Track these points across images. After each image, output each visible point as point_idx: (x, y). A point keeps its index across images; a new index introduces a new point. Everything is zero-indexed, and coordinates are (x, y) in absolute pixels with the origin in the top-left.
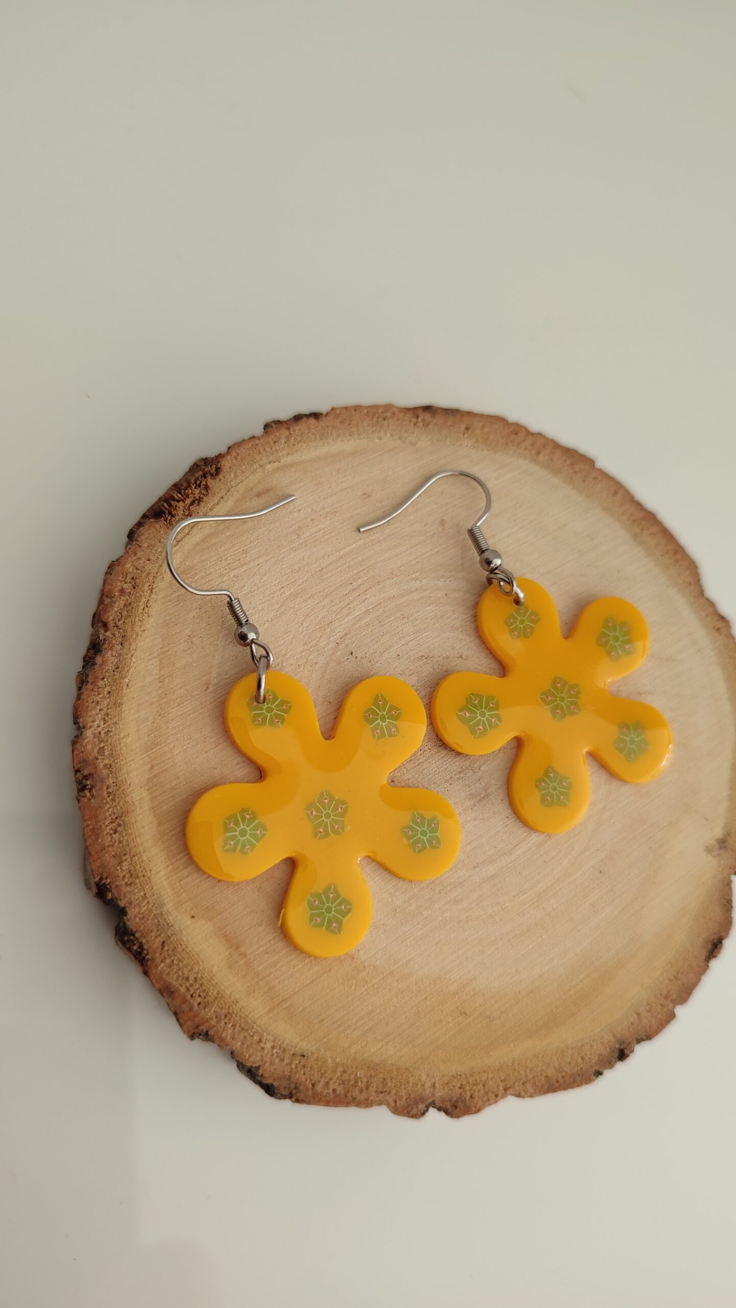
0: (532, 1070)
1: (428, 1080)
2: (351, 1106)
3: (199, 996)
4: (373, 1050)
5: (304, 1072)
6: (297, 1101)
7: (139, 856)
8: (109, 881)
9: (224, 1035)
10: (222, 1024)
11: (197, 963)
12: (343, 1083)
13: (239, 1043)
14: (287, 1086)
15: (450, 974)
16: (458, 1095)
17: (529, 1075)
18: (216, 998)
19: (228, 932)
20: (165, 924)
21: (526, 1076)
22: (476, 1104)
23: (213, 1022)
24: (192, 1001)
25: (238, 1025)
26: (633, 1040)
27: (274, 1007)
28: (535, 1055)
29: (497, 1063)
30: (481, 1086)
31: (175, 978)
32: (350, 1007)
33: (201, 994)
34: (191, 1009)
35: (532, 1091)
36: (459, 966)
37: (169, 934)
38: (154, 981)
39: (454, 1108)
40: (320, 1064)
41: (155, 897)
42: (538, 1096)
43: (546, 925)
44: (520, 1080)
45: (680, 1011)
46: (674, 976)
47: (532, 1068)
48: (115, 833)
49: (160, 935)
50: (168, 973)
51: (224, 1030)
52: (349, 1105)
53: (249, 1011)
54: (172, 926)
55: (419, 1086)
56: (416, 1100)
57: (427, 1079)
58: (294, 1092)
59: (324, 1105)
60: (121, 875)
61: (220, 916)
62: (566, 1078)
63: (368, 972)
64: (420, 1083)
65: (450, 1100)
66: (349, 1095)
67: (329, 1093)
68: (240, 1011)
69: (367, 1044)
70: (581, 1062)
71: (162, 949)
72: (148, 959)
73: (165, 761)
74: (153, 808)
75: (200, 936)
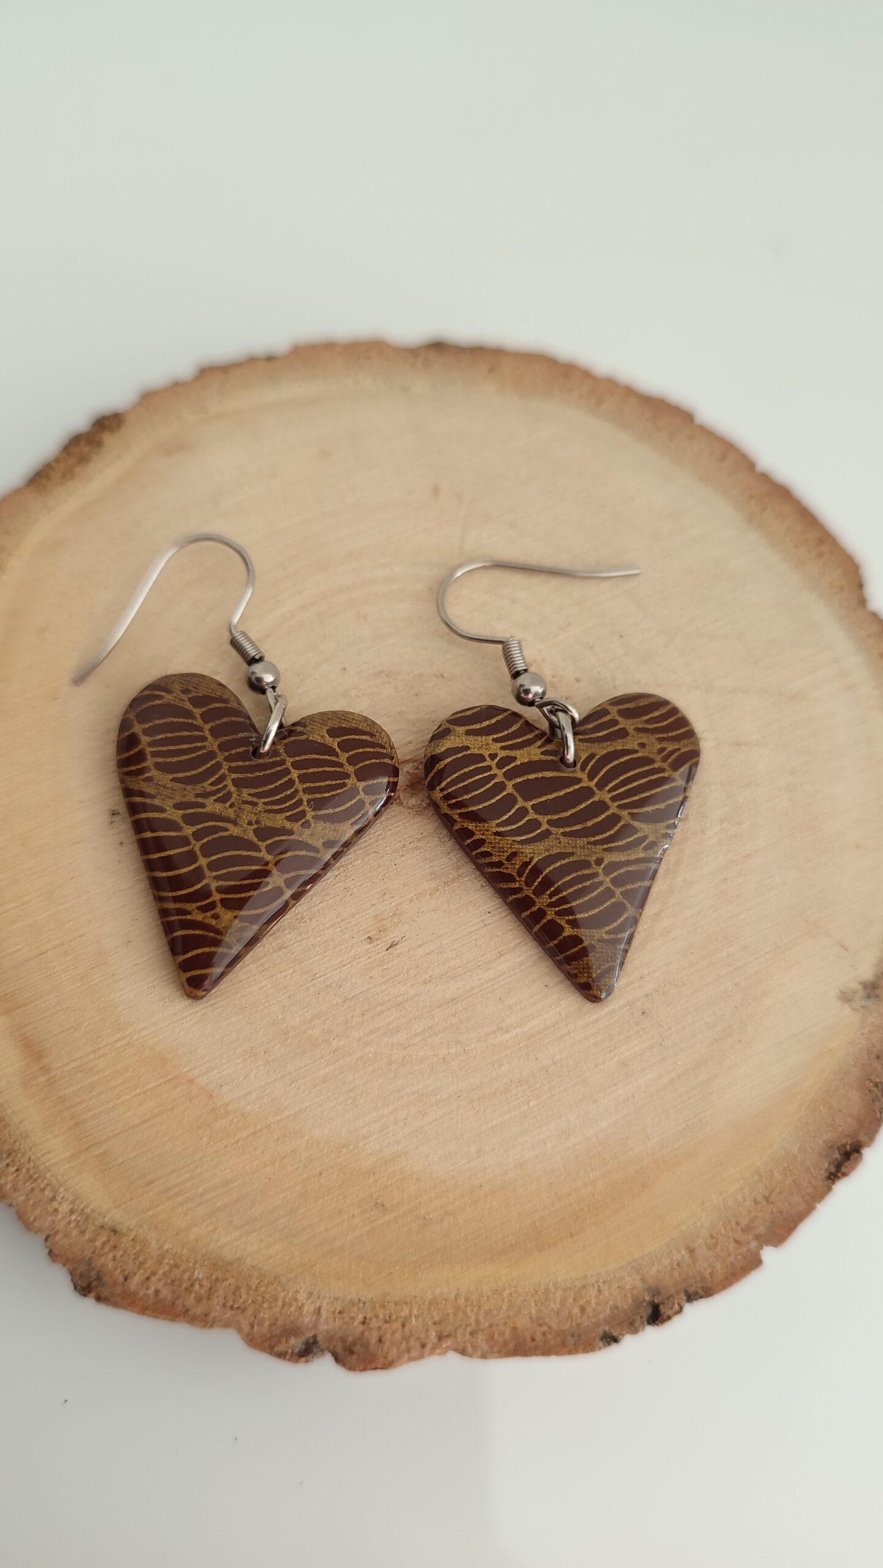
0: (488, 1313)
1: (309, 1302)
2: (180, 1321)
4: (224, 1240)
5: (115, 1256)
6: (99, 1299)
12: (173, 1281)
13: (22, 1198)
15: (365, 1142)
16: (358, 1334)
17: (483, 1321)
19: (29, 1034)
21: (478, 1322)
22: (387, 1353)
25: (24, 1170)
26: (678, 1293)
27: (80, 1151)
28: (497, 1290)
29: (429, 1293)
30: (397, 1325)
32: (196, 1169)
35: (486, 1348)
36: (382, 1130)
39: (348, 1352)
40: (138, 1248)
42: (496, 1358)
43: (538, 1086)
44: (467, 1326)
45: (768, 1254)
46: (764, 1197)
47: (491, 1311)
52: (178, 1319)
53: (43, 1152)
56: (286, 1330)
57: (307, 1299)
59: (139, 1313)
61: (21, 1010)
62: (549, 1336)
63: (232, 1120)
64: (295, 1304)
65: (343, 1340)
66: (179, 1302)
67: (149, 1296)
69: (215, 1230)
70: (579, 1314)
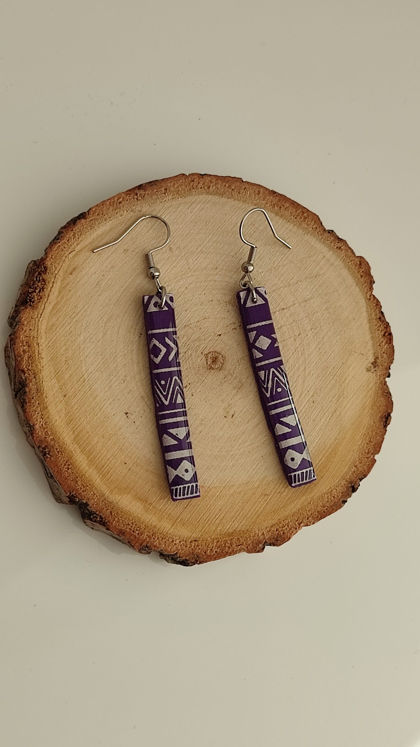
0: (309, 511)
1: (259, 532)
2: (226, 556)
3: (137, 530)
6: (200, 563)
7: (84, 476)
9: (155, 544)
10: (152, 539)
11: (130, 515)
12: (219, 547)
14: (193, 557)
16: (277, 535)
18: (145, 529)
20: (109, 503)
21: (308, 515)
22: (287, 536)
23: (148, 540)
24: (134, 534)
26: (357, 480)
28: (309, 503)
29: (291, 513)
30: (286, 527)
31: (122, 526)
34: (135, 537)
35: (313, 521)
37: (112, 507)
38: (113, 531)
39: (276, 542)
40: (205, 542)
41: (99, 492)
42: (317, 522)
44: (305, 517)
45: (377, 457)
46: (369, 441)
48: (68, 470)
49: (108, 509)
50: (119, 525)
51: (154, 542)
53: (163, 529)
54: (112, 502)
55: (256, 536)
56: (257, 544)
58: (197, 559)
59: (214, 560)
60: (79, 488)
62: (328, 509)
65: (274, 539)
66: (224, 551)
67: (214, 554)
68: (159, 530)
70: (334, 499)
71: (111, 515)
72: (107, 522)
73: (79, 426)
74: (82, 451)
75: (127, 503)
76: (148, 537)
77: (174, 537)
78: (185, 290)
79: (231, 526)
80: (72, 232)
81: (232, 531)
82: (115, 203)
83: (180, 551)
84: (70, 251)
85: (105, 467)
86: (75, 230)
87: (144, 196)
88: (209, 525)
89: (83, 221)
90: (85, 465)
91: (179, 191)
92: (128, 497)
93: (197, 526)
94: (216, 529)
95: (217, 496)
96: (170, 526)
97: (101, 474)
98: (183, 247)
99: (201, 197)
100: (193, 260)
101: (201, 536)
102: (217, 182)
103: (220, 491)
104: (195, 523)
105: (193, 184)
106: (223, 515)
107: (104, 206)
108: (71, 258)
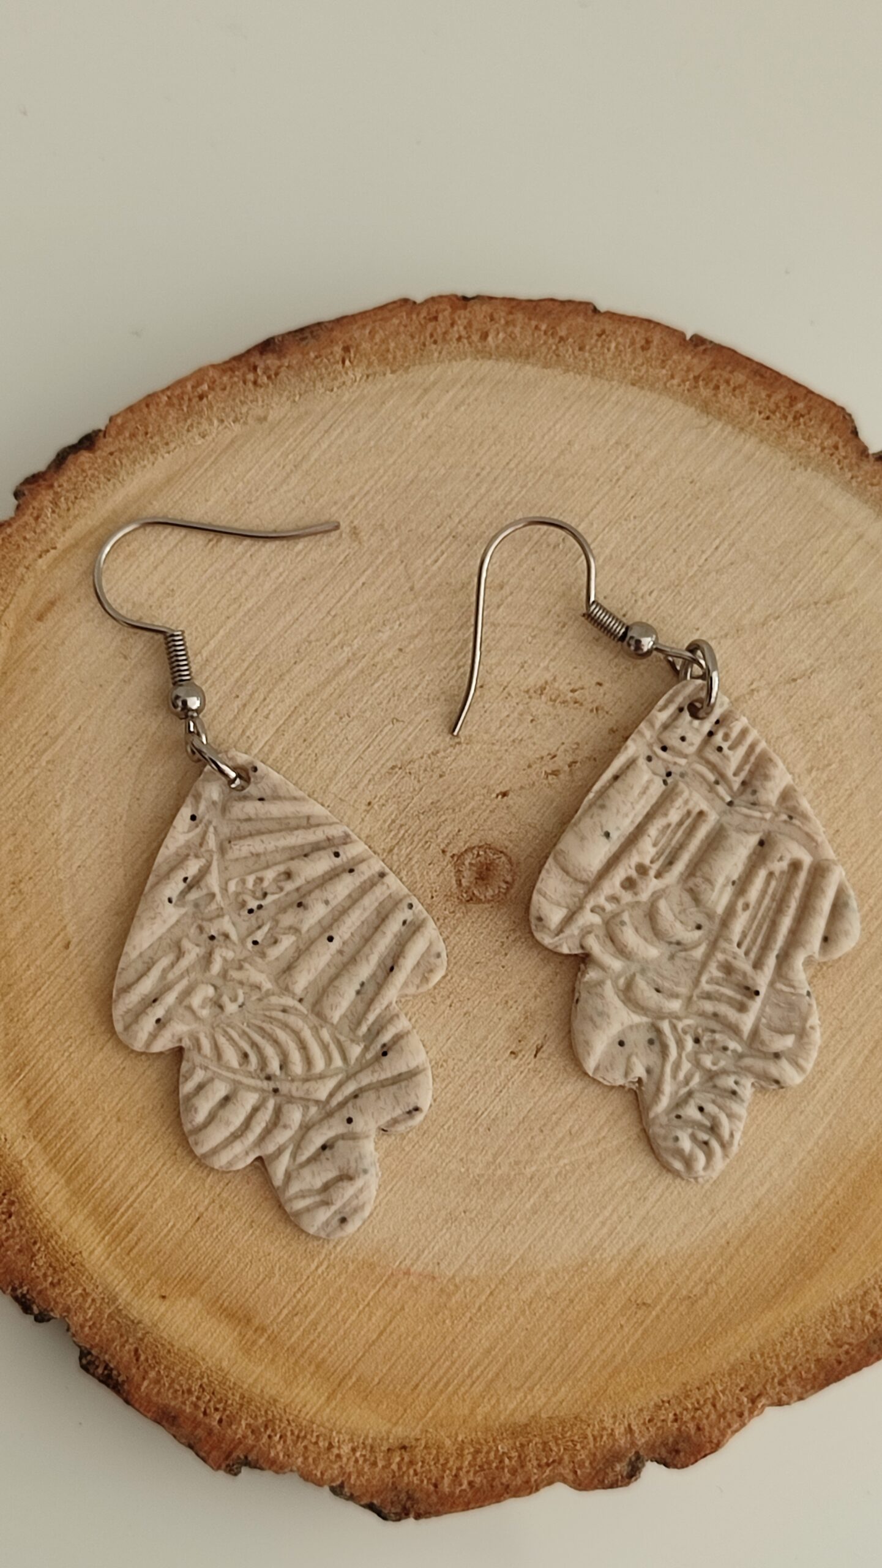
0: (787, 1357)
1: (617, 1424)
2: (505, 1499)
3: (216, 1409)
4: (511, 1406)
5: (415, 1471)
6: (419, 1516)
7: (55, 1238)
8: (25, 1288)
9: (272, 1454)
10: (265, 1439)
11: (196, 1364)
12: (481, 1468)
13: (300, 1460)
14: (395, 1499)
15: (601, 1251)
16: (675, 1433)
17: (785, 1367)
18: (242, 1405)
19: (226, 1304)
20: (129, 1323)
21: (781, 1370)
22: (710, 1437)
23: (250, 1441)
24: (207, 1421)
25: (289, 1434)
27: (334, 1391)
28: (786, 1333)
29: (725, 1365)
30: (708, 1408)
31: (170, 1396)
32: (453, 1352)
33: (218, 1406)
34: (210, 1432)
35: (799, 1390)
36: (611, 1235)
37: (140, 1335)
38: (142, 1410)
39: (675, 1453)
40: (434, 1452)
41: (100, 1289)
42: (812, 1394)
44: (773, 1379)
47: (788, 1354)
48: (10, 1216)
49: (127, 1341)
50: (159, 1392)
51: (270, 1447)
52: (502, 1498)
53: (298, 1408)
54: (140, 1322)
55: (605, 1438)
56: (607, 1460)
57: (614, 1423)
58: (409, 1504)
59: (463, 1510)
60: (40, 1274)
61: (206, 1284)
63: (465, 1291)
64: (605, 1433)
65: (664, 1445)
66: (497, 1483)
67: (465, 1490)
68: (285, 1412)
69: (498, 1400)
70: (873, 1320)
71: (137, 1360)
72: (124, 1381)
73: (45, 1084)
74: (51, 1160)
75: (187, 1323)
76: (253, 1432)
77: (334, 1433)
78: (396, 657)
79: (522, 1402)
80: (51, 492)
81: (523, 1420)
82: (186, 398)
83: (353, 1478)
84: (39, 548)
85: (122, 1210)
86: (60, 486)
87: (276, 374)
88: (449, 1400)
89: (85, 456)
90: (59, 1205)
91: (388, 351)
92: (190, 1306)
93: (410, 1400)
94: (472, 1411)
95: (480, 1309)
96: (323, 1398)
97: (108, 1233)
98: (393, 525)
99: (457, 366)
100: (425, 561)
101: (422, 1431)
102: (511, 317)
103: (488, 1292)
104: (405, 1392)
105: (435, 329)
106: (495, 1368)
107: (153, 408)
108: (43, 572)
